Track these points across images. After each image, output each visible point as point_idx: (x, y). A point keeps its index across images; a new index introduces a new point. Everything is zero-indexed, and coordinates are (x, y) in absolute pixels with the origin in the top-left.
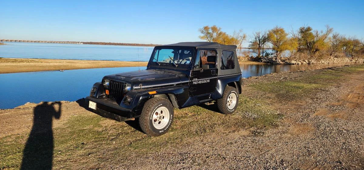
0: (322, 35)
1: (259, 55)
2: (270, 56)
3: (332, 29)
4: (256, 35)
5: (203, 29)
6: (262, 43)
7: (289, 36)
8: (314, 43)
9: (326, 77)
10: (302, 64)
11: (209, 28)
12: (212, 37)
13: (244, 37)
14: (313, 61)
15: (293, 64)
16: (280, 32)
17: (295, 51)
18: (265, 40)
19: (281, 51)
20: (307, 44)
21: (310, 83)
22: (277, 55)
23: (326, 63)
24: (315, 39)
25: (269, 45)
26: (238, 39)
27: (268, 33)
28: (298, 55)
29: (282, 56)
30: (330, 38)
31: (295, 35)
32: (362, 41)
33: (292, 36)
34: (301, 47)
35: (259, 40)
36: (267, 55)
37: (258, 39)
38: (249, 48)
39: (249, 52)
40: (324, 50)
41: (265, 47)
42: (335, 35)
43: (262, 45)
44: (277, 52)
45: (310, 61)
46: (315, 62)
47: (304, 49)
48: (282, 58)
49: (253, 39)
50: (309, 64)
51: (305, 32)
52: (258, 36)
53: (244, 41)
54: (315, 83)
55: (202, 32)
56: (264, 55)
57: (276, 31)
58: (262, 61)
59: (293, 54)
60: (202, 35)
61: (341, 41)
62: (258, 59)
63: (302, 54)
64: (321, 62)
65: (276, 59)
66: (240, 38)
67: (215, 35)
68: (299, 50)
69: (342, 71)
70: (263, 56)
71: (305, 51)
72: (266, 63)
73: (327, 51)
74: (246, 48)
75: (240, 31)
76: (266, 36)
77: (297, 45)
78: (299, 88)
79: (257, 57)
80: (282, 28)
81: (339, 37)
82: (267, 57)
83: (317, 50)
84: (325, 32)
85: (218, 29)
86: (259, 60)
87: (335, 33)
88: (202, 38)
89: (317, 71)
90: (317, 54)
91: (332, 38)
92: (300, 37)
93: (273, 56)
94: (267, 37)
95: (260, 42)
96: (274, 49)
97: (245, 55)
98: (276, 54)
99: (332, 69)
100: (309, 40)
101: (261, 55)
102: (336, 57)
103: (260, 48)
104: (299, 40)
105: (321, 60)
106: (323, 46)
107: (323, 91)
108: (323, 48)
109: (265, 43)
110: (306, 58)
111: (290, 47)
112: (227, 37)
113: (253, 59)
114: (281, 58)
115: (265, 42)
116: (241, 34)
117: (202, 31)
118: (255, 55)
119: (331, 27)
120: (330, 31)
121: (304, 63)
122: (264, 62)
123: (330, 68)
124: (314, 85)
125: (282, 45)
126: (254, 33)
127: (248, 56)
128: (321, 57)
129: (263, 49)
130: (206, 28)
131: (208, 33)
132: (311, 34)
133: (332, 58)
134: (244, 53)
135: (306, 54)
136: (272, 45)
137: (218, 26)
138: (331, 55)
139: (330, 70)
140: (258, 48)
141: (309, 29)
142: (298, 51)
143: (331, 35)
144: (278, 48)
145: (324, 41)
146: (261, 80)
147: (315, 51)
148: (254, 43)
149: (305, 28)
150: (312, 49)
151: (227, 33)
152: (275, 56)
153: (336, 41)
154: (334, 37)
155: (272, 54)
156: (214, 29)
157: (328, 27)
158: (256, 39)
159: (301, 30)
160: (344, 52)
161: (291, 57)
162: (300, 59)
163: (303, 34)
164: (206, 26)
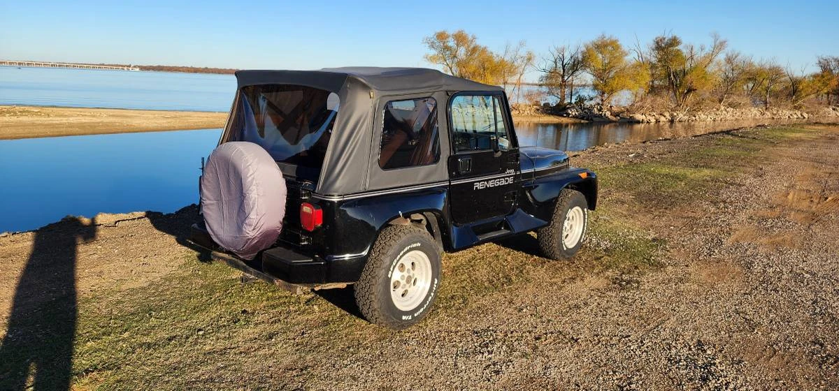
0: (702, 55)
1: (563, 99)
2: (587, 104)
3: (725, 42)
4: (556, 54)
5: (435, 37)
6: (570, 72)
7: (631, 58)
8: (685, 74)
9: (727, 152)
10: (657, 121)
11: (448, 37)
12: (455, 56)
13: (529, 59)
14: (681, 115)
15: (638, 122)
16: (610, 48)
17: (642, 92)
18: (577, 65)
19: (612, 92)
20: (669, 75)
21: (696, 166)
22: (602, 100)
23: (709, 119)
24: (688, 66)
25: (585, 77)
26: (516, 64)
27: (584, 49)
28: (649, 101)
29: (613, 103)
30: (718, 64)
31: (644, 55)
32: (789, 69)
33: (637, 58)
34: (656, 82)
35: (564, 66)
36: (581, 100)
37: (559, 65)
38: (540, 85)
39: (540, 93)
40: (705, 91)
41: (576, 82)
42: (730, 54)
43: (570, 78)
44: (603, 93)
45: (675, 114)
46: (686, 117)
47: (661, 88)
48: (615, 109)
49: (549, 64)
50: (672, 122)
51: (666, 48)
52: (561, 56)
53: (528, 68)
54: (706, 166)
55: (432, 46)
56: (573, 101)
57: (601, 46)
58: (568, 115)
59: (637, 100)
60: (433, 52)
61: (743, 71)
62: (559, 110)
63: (658, 99)
64: (697, 117)
65: (600, 110)
66: (519, 61)
67: (462, 52)
68: (653, 90)
69: (755, 138)
70: (571, 103)
71: (665, 93)
72: (577, 121)
73: (712, 93)
74: (533, 85)
75: (521, 44)
76: (580, 57)
77: (648, 79)
78: (676, 178)
79: (558, 105)
80: (614, 38)
81: (738, 61)
82: (581, 105)
83: (690, 91)
84: (708, 49)
85: (470, 38)
86: (562, 113)
87: (732, 52)
88: (432, 59)
89: (700, 138)
90: (691, 98)
91: (723, 62)
92: (654, 60)
93: (593, 103)
94: (580, 59)
95: (564, 70)
96: (595, 87)
97: (530, 100)
98: (600, 97)
99: (732, 135)
100: (675, 67)
101: (567, 101)
102: (730, 105)
103: (563, 84)
104: (653, 66)
105: (699, 113)
106: (703, 80)
107: (732, 184)
108: (704, 85)
109: (577, 73)
110: (667, 108)
111: (630, 83)
112: (490, 59)
113: (548, 110)
114: (611, 107)
115: (577, 70)
116: (523, 52)
117: (433, 42)
118: (553, 101)
119: (722, 39)
120: (720, 46)
121: (662, 119)
122: (573, 117)
123: (728, 132)
124: (706, 172)
125: (613, 78)
126: (553, 49)
127: (537, 104)
128: (698, 106)
129: (572, 85)
130: (441, 36)
131: (447, 48)
132: (678, 53)
133: (723, 108)
134: (529, 96)
135: (666, 99)
136: (592, 77)
137: (469, 32)
138: (720, 101)
139: (730, 137)
140: (561, 85)
141: (674, 42)
142: (649, 92)
143: (721, 57)
144: (605, 85)
145: (706, 69)
146: (587, 161)
147: (686, 91)
148: (552, 73)
149: (666, 40)
150: (680, 85)
151: (490, 49)
152: (599, 104)
153: (733, 70)
154: (729, 60)
155: (591, 99)
156: (460, 38)
157: (716, 37)
158: (556, 62)
159: (657, 43)
160: (748, 95)
161: (633, 105)
162: (653, 111)
163: (662, 53)
164: (439, 30)
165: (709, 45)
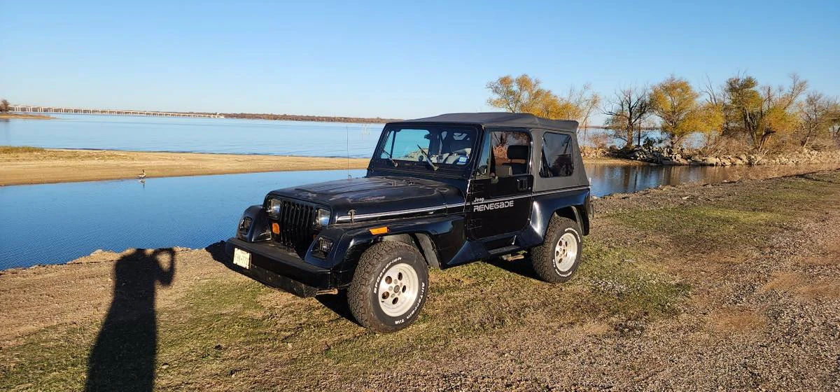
0: (781, 97)
1: (630, 144)
2: (656, 147)
3: (805, 82)
4: (622, 97)
5: (499, 82)
6: (638, 114)
7: (703, 100)
8: (762, 115)
9: (794, 195)
10: (733, 164)
11: (512, 82)
12: (518, 101)
13: (595, 102)
14: (759, 158)
15: (712, 165)
16: (679, 90)
17: (715, 134)
18: (643, 108)
19: (682, 134)
20: (745, 117)
21: (754, 210)
22: (672, 143)
23: (791, 162)
24: (765, 107)
25: (655, 119)
26: (581, 107)
27: (651, 91)
28: (723, 143)
29: (684, 146)
30: (800, 105)
31: (717, 97)
33: (709, 99)
34: (731, 125)
35: (630, 109)
36: (649, 143)
37: (626, 107)
38: (606, 128)
39: (606, 136)
40: (785, 133)
41: (644, 124)
42: (812, 95)
43: (638, 121)
44: (673, 135)
45: (753, 157)
46: (765, 161)
47: (736, 130)
48: (686, 152)
49: (616, 107)
50: (750, 164)
51: (740, 89)
52: (627, 98)
53: (593, 111)
54: (765, 210)
55: (496, 90)
56: (641, 144)
57: (670, 88)
58: (636, 158)
59: (711, 142)
60: (496, 97)
61: (827, 112)
62: (626, 153)
63: (734, 141)
64: (778, 160)
65: (670, 153)
66: (584, 104)
67: (525, 97)
68: (727, 132)
69: (831, 182)
70: (639, 146)
71: (740, 135)
72: (646, 163)
73: (794, 136)
74: (598, 128)
75: (586, 87)
76: (647, 99)
77: (722, 121)
78: (727, 221)
79: (625, 148)
80: (683, 81)
81: (821, 102)
82: (649, 148)
83: (768, 132)
84: (787, 90)
85: (534, 82)
86: (629, 156)
87: (813, 93)
88: (495, 103)
89: (769, 182)
90: (769, 141)
91: (805, 104)
92: (728, 101)
93: (662, 145)
94: (648, 102)
95: (631, 113)
96: (664, 129)
97: (596, 142)
98: (670, 140)
99: (806, 178)
100: (751, 108)
101: (635, 144)
102: (815, 148)
103: (631, 127)
104: (726, 108)
105: (779, 156)
106: (783, 122)
107: (786, 229)
108: (784, 126)
109: (644, 115)
110: (743, 151)
111: (703, 125)
112: (553, 103)
113: (614, 153)
114: (682, 149)
115: (644, 112)
116: (588, 95)
117: (497, 87)
118: (619, 144)
119: (802, 79)
120: (800, 87)
121: (739, 162)
122: (641, 160)
123: (802, 176)
124: (763, 215)
125: (684, 120)
126: (619, 92)
127: (602, 146)
128: (778, 149)
129: (640, 129)
130: (505, 81)
131: (512, 93)
132: (754, 94)
133: (806, 151)
134: (595, 138)
135: (742, 142)
136: (661, 120)
137: (532, 76)
138: (803, 143)
139: (803, 180)
140: (628, 128)
141: (749, 83)
142: (723, 135)
143: (802, 98)
144: (674, 128)
145: (786, 111)
146: (635, 203)
147: (764, 134)
148: (618, 116)
149: (741, 81)
150: (757, 128)
151: (554, 93)
152: (668, 147)
153: (815, 111)
154: (811, 101)
155: (660, 142)
156: (524, 82)
157: (795, 78)
158: (622, 105)
159: (731, 84)
160: (834, 137)
161: (706, 148)
162: (728, 154)
163: (735, 94)
164: (503, 75)
165: (788, 86)
